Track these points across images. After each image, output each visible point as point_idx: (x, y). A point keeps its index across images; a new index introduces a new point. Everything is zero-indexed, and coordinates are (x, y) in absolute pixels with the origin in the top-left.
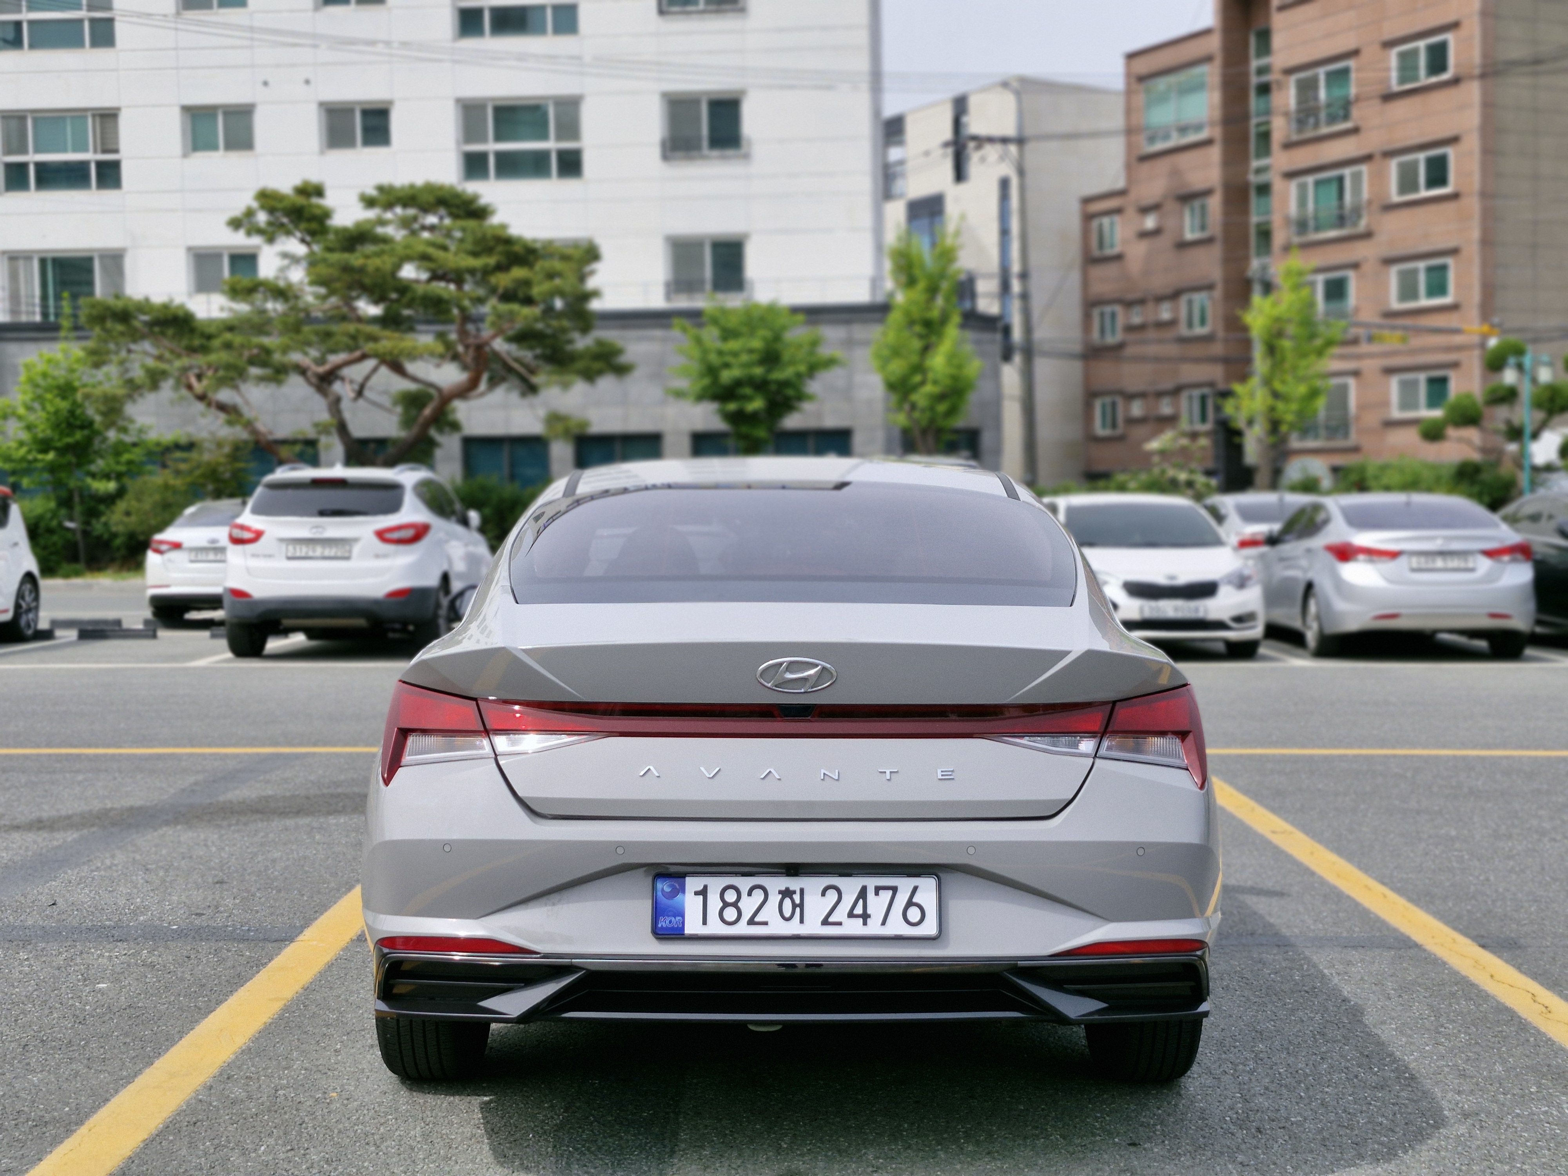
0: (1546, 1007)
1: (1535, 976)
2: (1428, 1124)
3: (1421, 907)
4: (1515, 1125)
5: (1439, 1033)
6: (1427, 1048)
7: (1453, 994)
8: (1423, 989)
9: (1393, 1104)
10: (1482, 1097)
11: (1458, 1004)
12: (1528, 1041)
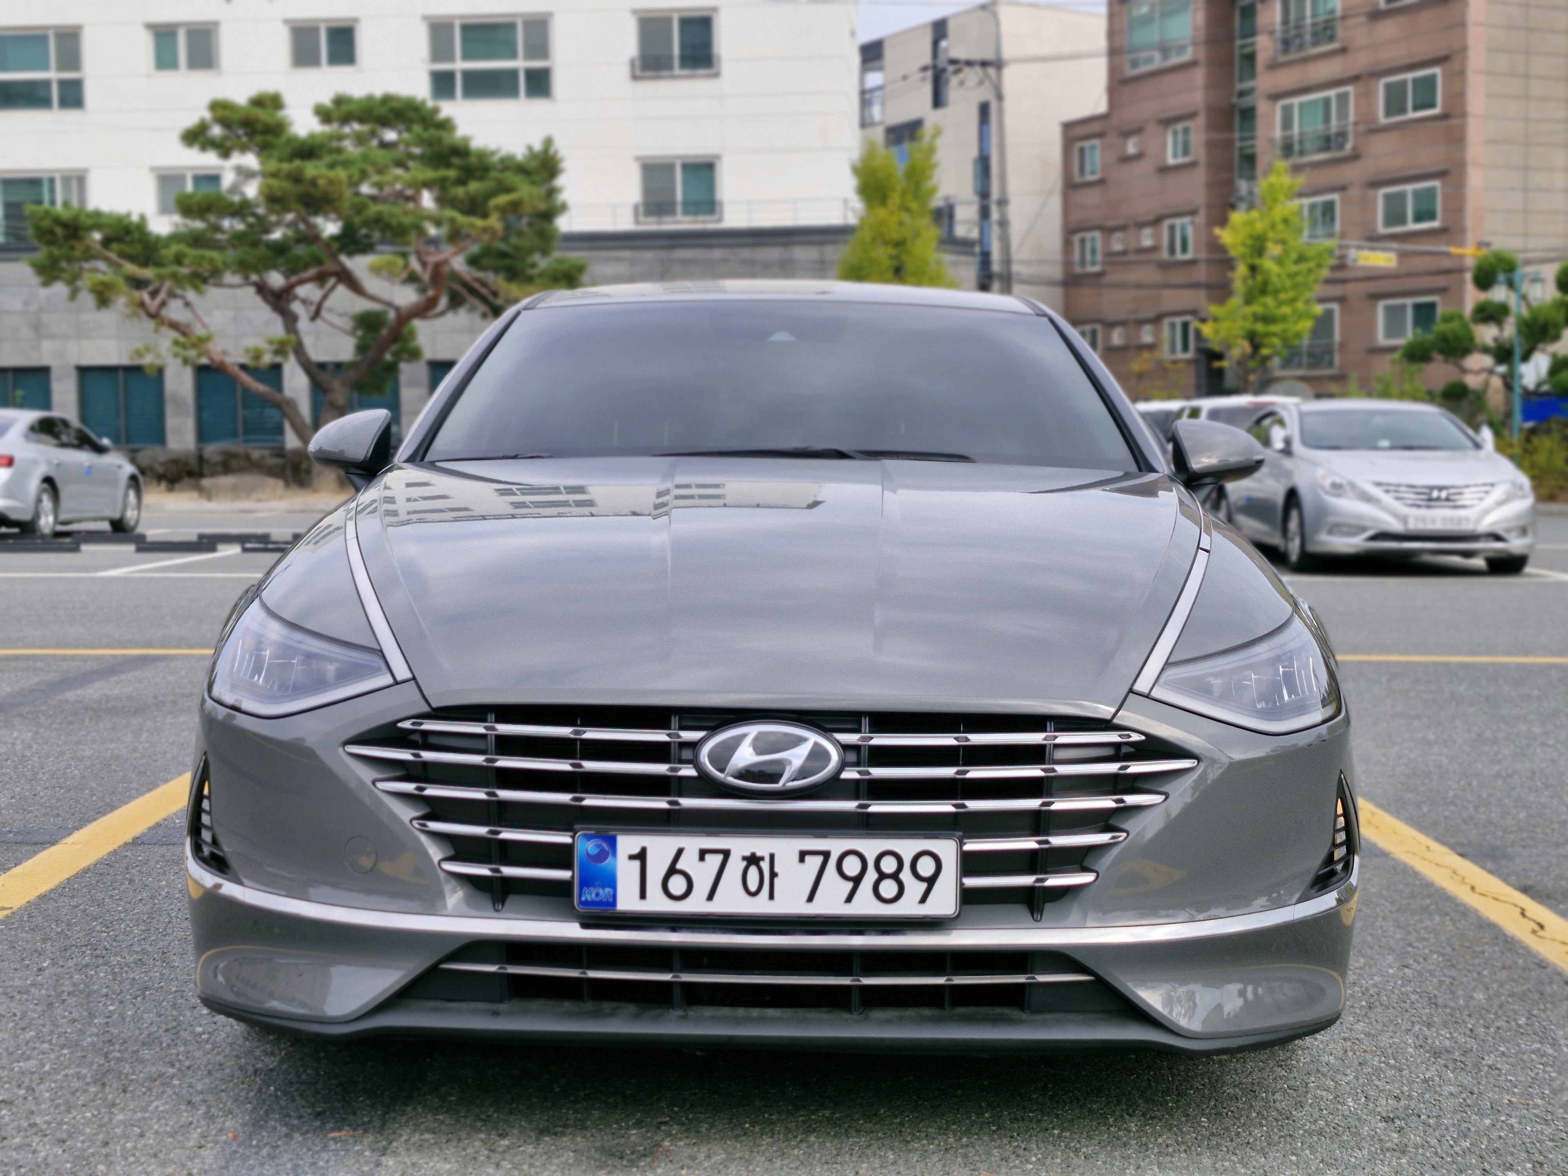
0: (1539, 924)
1: (1524, 889)
2: (1387, 1064)
4: (1499, 1066)
5: (1408, 952)
6: (1391, 971)
7: (1425, 909)
9: (1345, 1039)
10: (1456, 1030)
11: (1431, 920)
12: (1516, 963)
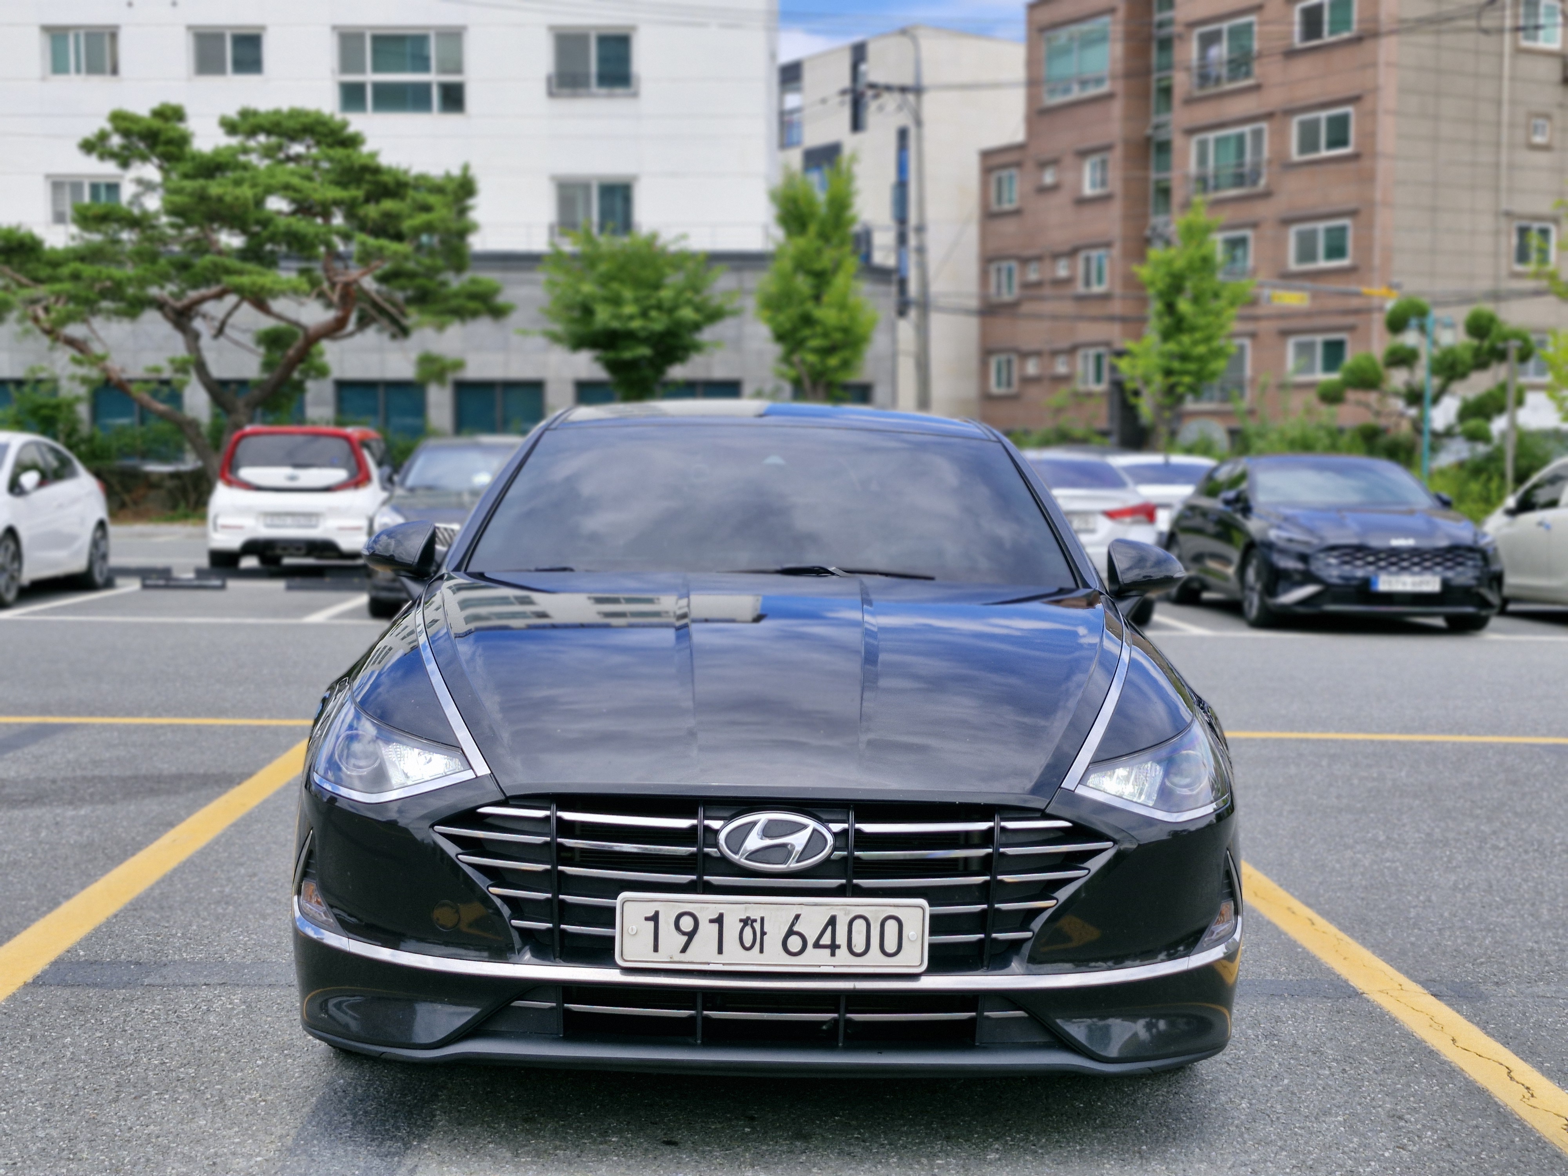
0: (1528, 1088)
1: (1506, 1041)
3: (1356, 939)
5: (1401, 1128)
6: (1387, 1154)
7: (1409, 1067)
8: (1370, 1059)
11: (1418, 1083)
